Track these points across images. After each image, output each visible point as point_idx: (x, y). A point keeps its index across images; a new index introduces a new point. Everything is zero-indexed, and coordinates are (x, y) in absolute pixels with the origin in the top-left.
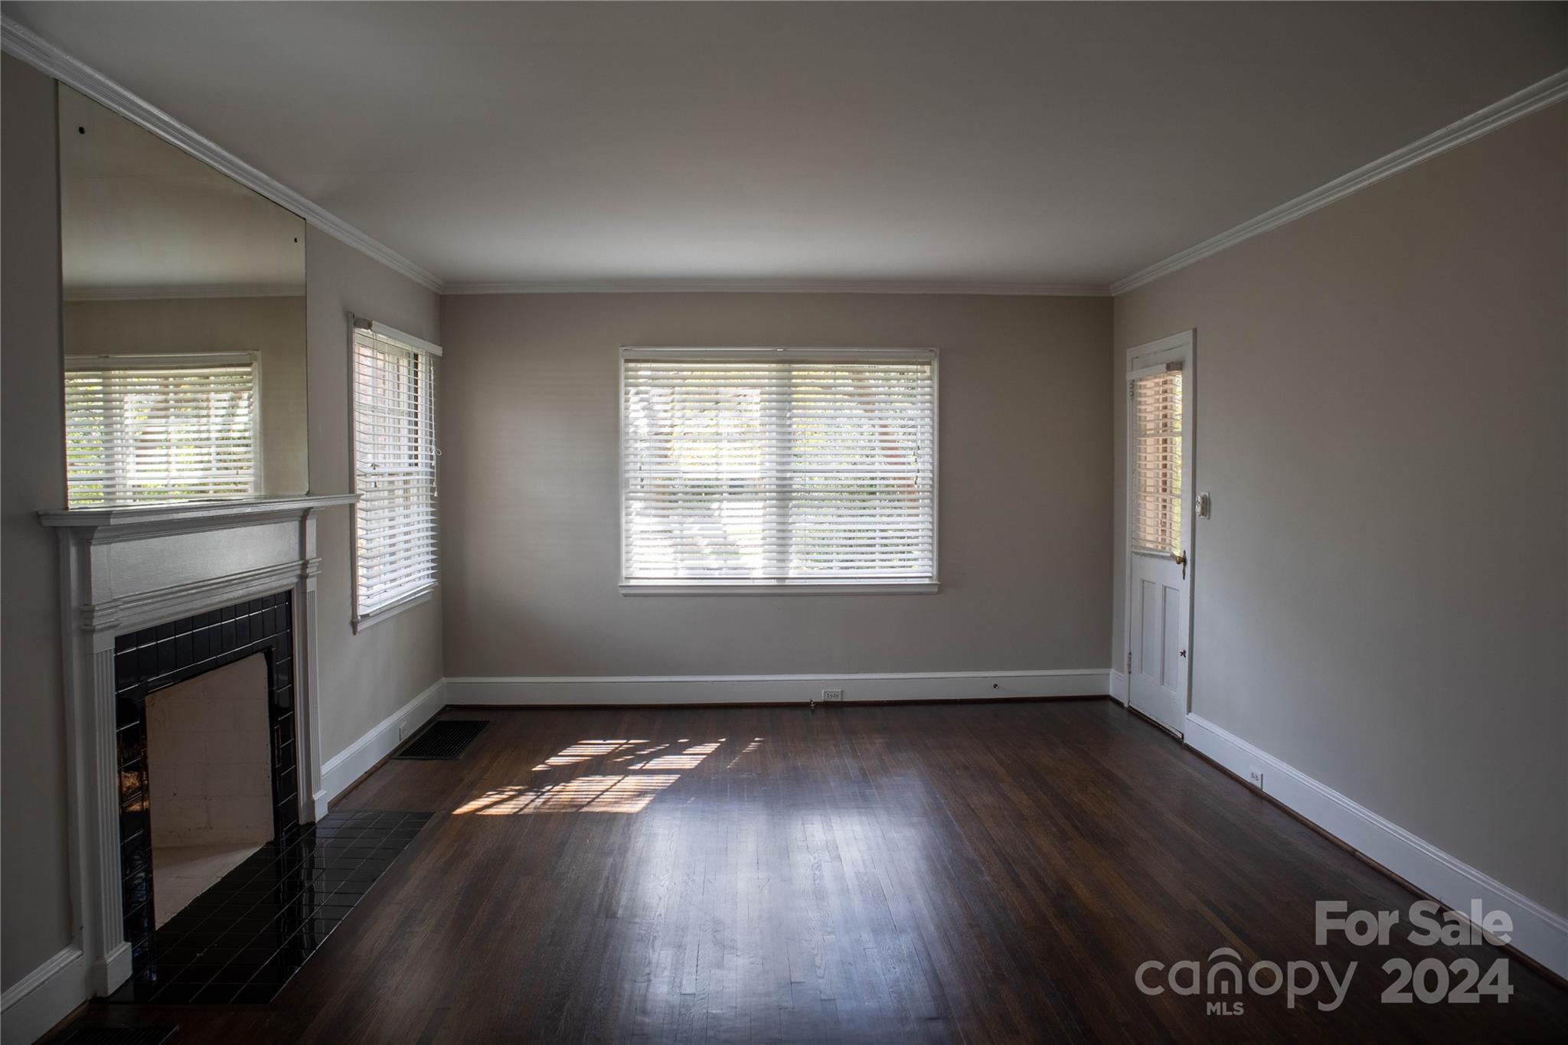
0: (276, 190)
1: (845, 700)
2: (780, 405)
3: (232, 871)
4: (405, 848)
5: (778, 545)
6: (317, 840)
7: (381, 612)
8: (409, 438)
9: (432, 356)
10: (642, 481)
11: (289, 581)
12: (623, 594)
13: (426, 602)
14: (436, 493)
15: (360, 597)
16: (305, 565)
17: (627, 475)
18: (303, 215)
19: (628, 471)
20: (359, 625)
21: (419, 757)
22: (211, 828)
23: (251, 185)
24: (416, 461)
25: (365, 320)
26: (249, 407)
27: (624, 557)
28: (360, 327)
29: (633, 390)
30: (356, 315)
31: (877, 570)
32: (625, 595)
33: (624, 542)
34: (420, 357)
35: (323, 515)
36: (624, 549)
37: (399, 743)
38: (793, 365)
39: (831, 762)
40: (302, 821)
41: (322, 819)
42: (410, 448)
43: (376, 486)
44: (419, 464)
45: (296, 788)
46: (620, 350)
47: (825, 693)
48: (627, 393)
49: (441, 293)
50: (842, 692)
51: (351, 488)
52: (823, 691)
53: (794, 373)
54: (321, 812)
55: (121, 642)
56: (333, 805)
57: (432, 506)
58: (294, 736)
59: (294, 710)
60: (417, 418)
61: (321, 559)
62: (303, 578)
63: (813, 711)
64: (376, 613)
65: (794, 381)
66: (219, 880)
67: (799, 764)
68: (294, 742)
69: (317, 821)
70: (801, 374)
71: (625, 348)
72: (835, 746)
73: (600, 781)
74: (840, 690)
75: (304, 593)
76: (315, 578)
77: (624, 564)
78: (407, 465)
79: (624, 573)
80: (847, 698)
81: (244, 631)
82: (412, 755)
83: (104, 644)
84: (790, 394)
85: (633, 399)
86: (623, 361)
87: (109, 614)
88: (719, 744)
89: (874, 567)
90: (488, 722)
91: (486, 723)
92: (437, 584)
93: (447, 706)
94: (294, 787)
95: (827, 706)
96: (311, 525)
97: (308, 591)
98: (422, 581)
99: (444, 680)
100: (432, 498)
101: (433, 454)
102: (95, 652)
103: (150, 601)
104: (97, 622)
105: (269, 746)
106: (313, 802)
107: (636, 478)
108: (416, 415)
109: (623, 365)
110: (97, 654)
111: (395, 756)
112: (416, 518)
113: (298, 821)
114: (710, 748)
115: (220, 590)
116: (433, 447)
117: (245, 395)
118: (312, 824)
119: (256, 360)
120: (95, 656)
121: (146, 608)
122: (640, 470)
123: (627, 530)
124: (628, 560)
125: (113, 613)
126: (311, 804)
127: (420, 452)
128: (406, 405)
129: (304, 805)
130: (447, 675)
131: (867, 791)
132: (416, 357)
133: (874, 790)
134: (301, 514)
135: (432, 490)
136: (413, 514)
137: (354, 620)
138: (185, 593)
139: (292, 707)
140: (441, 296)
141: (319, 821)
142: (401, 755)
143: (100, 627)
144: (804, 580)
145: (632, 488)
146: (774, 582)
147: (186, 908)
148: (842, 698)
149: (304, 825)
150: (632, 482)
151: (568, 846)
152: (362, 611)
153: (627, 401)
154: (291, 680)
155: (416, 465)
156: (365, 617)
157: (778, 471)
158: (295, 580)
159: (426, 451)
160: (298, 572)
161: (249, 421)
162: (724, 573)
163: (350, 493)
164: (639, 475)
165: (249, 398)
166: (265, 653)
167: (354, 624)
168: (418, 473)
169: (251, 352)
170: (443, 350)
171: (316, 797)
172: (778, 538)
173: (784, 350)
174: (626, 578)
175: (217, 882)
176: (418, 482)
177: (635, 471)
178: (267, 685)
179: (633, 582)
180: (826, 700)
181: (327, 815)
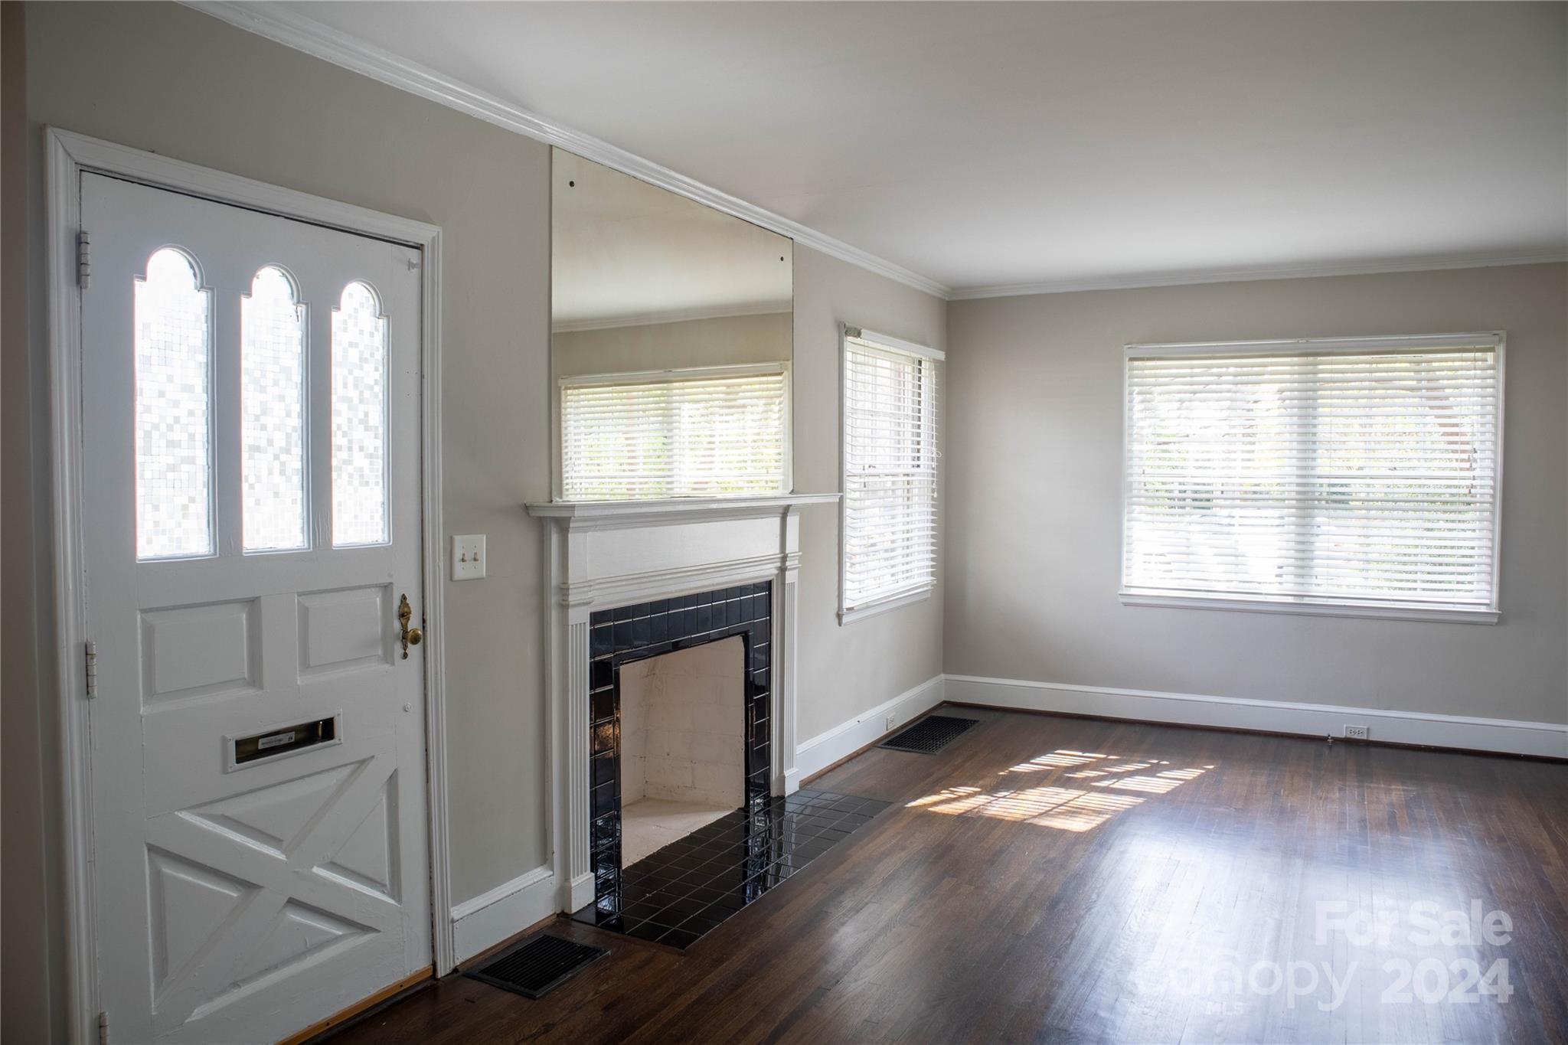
0: (759, 215)
1: (1372, 738)
2: (1303, 403)
3: (701, 829)
4: (853, 832)
5: (1296, 559)
6: (786, 813)
7: (867, 607)
8: (913, 441)
9: (936, 361)
10: (1145, 485)
11: (769, 571)
12: (1123, 603)
13: (926, 600)
14: (936, 493)
15: (847, 591)
16: (784, 559)
17: (1130, 479)
18: (790, 235)
19: (1131, 475)
20: (844, 617)
21: (900, 748)
22: (695, 788)
23: (734, 213)
24: (918, 463)
25: (855, 329)
26: (780, 411)
27: (1125, 563)
28: (850, 335)
29: (1137, 389)
30: (847, 324)
31: (1419, 592)
32: (1126, 604)
33: (1125, 549)
34: (923, 363)
35: (805, 512)
36: (1125, 556)
37: (885, 733)
38: (1319, 358)
39: (1328, 807)
40: (774, 793)
41: (791, 795)
42: (913, 450)
43: (865, 486)
44: (922, 466)
45: (768, 763)
46: (1125, 349)
47: (1346, 728)
48: (1131, 393)
49: (947, 299)
50: (1368, 729)
51: (841, 489)
52: (1345, 726)
53: (1321, 367)
54: (791, 787)
55: (596, 617)
56: (805, 784)
57: (933, 506)
58: (769, 715)
59: (770, 691)
60: (920, 421)
61: (800, 553)
62: (783, 570)
63: (1330, 748)
64: (861, 607)
65: (1320, 375)
66: (688, 834)
67: (1289, 805)
68: (769, 720)
69: (786, 795)
70: (1329, 367)
71: (1130, 346)
72: (1340, 790)
73: (1058, 794)
74: (1366, 727)
75: (783, 583)
76: (796, 571)
77: (1125, 571)
78: (910, 466)
79: (1125, 581)
80: (1375, 737)
81: (718, 616)
82: (895, 745)
83: (580, 618)
84: (1315, 390)
85: (1137, 398)
86: (1127, 359)
87: (584, 592)
88: (1203, 771)
89: (1415, 589)
90: (977, 721)
91: (975, 722)
92: (935, 582)
93: (945, 702)
94: (767, 762)
95: (1348, 742)
96: (793, 521)
97: (787, 582)
98: (922, 579)
99: (943, 676)
100: (933, 499)
101: (934, 456)
102: (570, 623)
103: (624, 583)
104: (573, 599)
105: (744, 722)
106: (784, 777)
107: (1140, 482)
108: (919, 419)
109: (1127, 364)
110: (572, 626)
111: (879, 745)
112: (916, 517)
113: (770, 793)
114: (1191, 774)
115: (695, 577)
116: (934, 449)
117: (777, 401)
118: (782, 798)
119: (786, 369)
120: (570, 627)
121: (619, 590)
122: (1144, 473)
123: (1128, 537)
124: (1128, 568)
125: (587, 592)
126: (782, 779)
127: (922, 454)
128: (910, 410)
129: (776, 778)
130: (945, 672)
131: (1359, 848)
132: (920, 363)
133: (1369, 847)
134: (781, 511)
135: (933, 491)
136: (915, 513)
137: (840, 613)
138: (660, 578)
139: (767, 688)
140: (948, 302)
141: (789, 796)
142: (885, 744)
143: (575, 602)
144: (1325, 599)
145: (1135, 492)
146: (1290, 600)
147: (654, 853)
148: (1368, 736)
149: (775, 798)
150: (1135, 486)
151: (1004, 855)
152: (847, 604)
153: (1131, 401)
154: (769, 664)
155: (918, 466)
156: (850, 609)
157: (1299, 476)
158: (776, 572)
159: (929, 452)
160: (779, 564)
161: (780, 425)
162: (1232, 587)
163: (839, 492)
164: (1143, 479)
165: (780, 403)
166: (743, 637)
167: (839, 616)
168: (919, 474)
169: (782, 362)
170: (946, 355)
171: (787, 773)
172: (1297, 551)
173: (1307, 341)
174: (1126, 586)
175: (685, 836)
176: (920, 483)
177: (1139, 475)
178: (743, 666)
179: (1133, 591)
180: (1348, 736)
181: (798, 792)
